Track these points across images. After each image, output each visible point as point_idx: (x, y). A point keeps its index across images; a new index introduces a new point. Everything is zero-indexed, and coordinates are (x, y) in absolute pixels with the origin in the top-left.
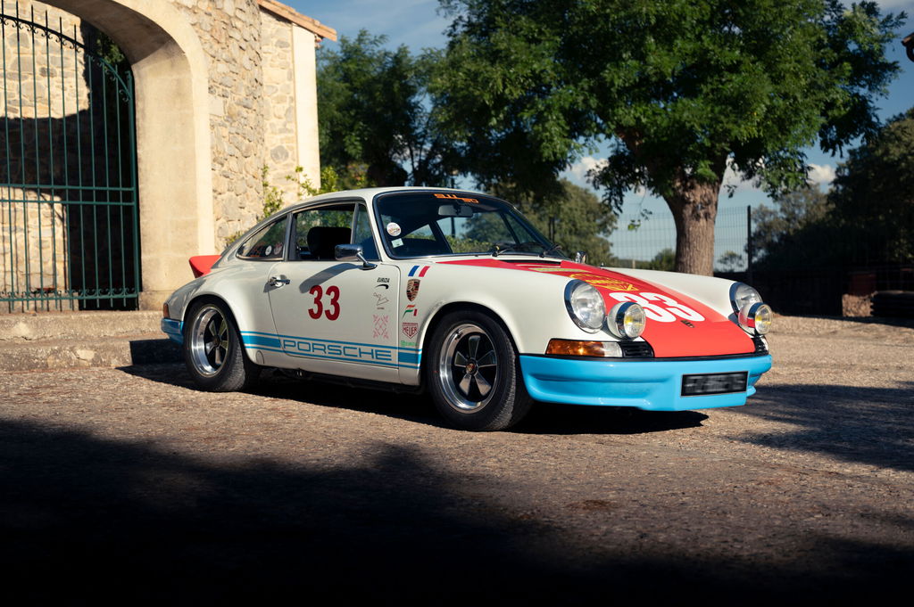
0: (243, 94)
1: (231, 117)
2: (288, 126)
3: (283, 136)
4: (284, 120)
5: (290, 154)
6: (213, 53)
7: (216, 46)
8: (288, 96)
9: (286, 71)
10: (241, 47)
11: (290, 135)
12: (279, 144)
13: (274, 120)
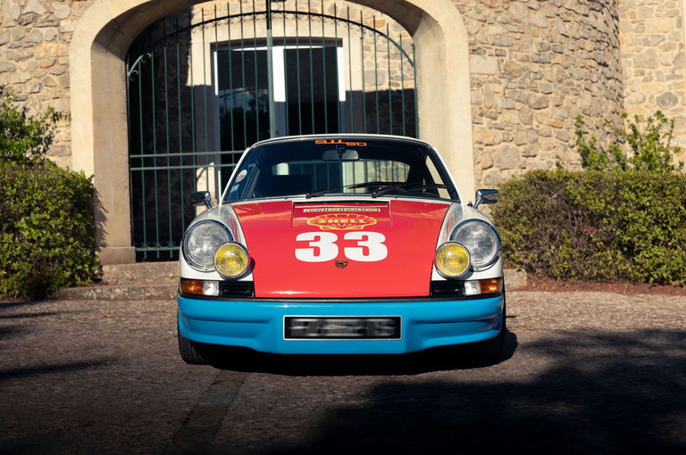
0: (534, 50)
1: (508, 74)
2: (677, 72)
3: (671, 82)
4: (673, 66)
5: (680, 99)
6: (480, 17)
7: (487, 11)
8: (677, 43)
9: (675, 19)
10: (530, 8)
11: (680, 81)
12: (667, 90)
13: (661, 68)
